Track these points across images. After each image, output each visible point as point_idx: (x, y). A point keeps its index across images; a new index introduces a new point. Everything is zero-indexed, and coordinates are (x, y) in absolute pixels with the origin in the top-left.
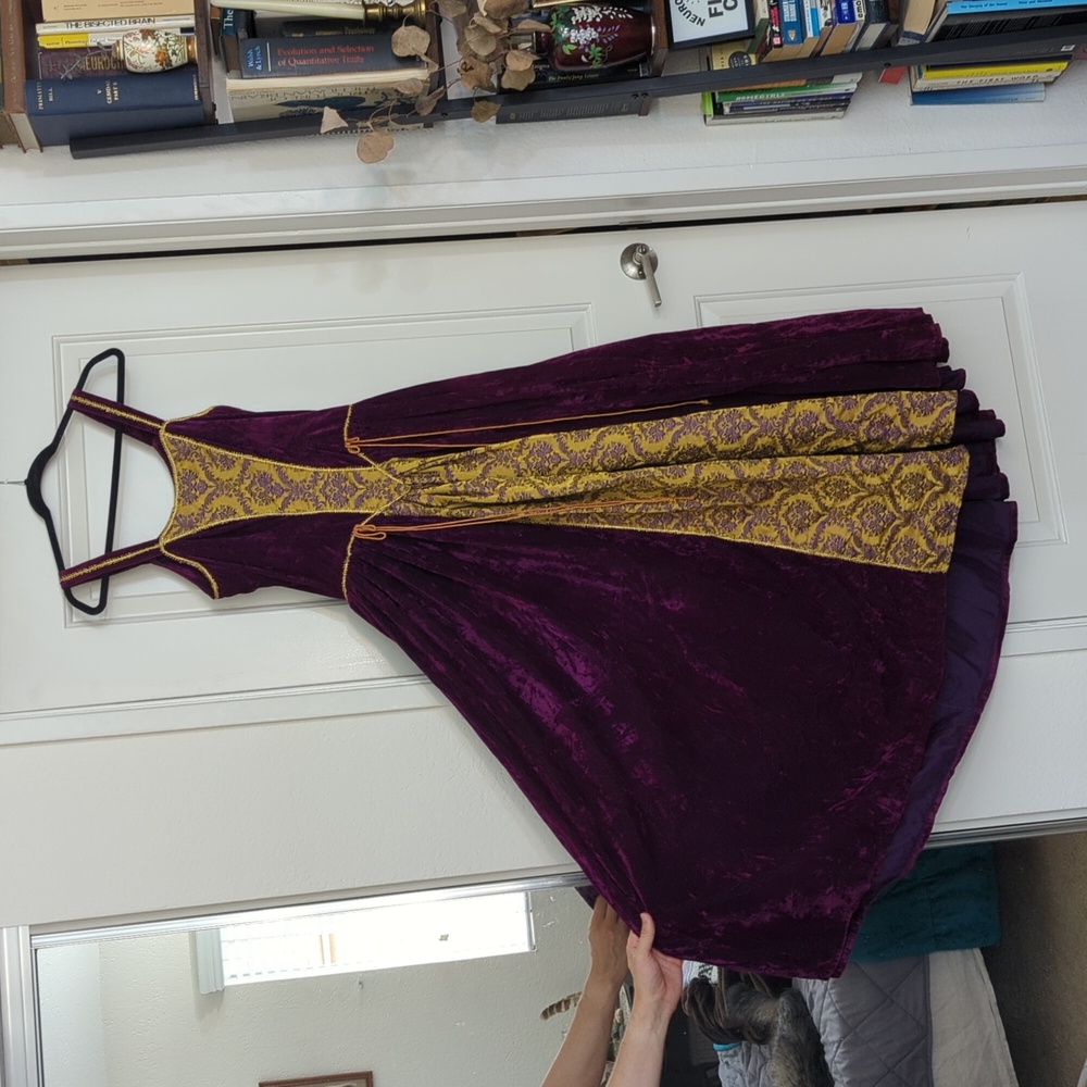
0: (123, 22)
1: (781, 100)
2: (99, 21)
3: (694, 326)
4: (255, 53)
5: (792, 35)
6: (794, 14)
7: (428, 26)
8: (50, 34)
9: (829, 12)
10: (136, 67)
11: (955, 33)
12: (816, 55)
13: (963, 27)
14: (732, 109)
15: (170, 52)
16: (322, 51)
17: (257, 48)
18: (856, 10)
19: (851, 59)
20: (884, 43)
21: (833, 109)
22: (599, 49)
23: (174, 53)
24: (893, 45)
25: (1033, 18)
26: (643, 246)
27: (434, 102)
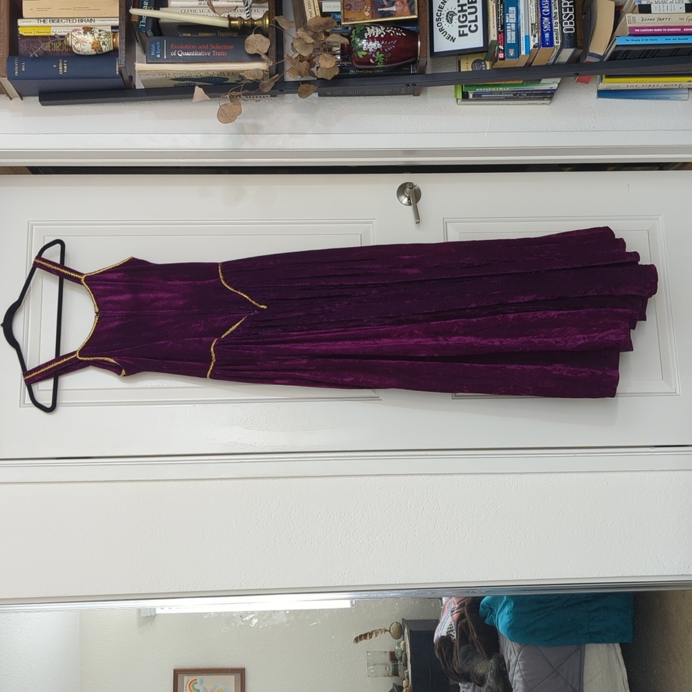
0: (74, 21)
1: (507, 91)
2: (58, 19)
3: (441, 240)
4: (156, 46)
5: (512, 53)
6: (514, 38)
7: (270, 35)
8: (26, 27)
9: (536, 39)
10: (79, 51)
11: (623, 56)
12: (528, 65)
13: (627, 52)
14: (474, 96)
15: (101, 43)
16: (200, 47)
17: (158, 43)
18: (555, 38)
19: (553, 69)
20: (575, 61)
21: (543, 99)
22: (382, 55)
23: (104, 44)
24: (581, 61)
25: (675, 49)
26: (410, 183)
27: (273, 84)
